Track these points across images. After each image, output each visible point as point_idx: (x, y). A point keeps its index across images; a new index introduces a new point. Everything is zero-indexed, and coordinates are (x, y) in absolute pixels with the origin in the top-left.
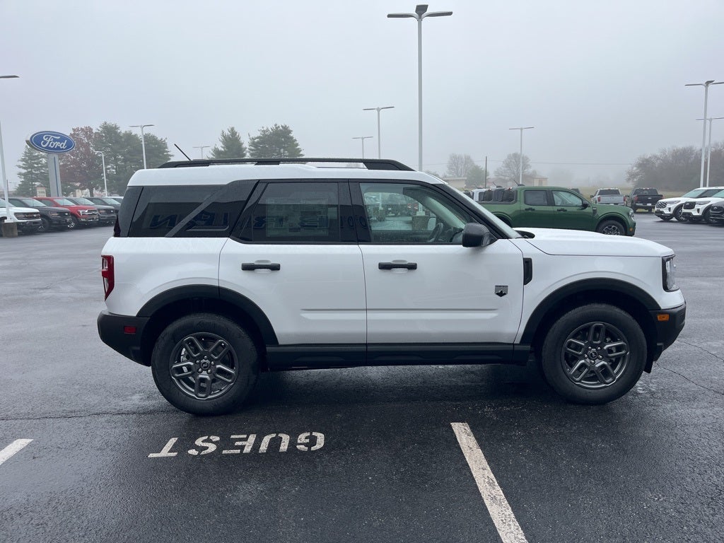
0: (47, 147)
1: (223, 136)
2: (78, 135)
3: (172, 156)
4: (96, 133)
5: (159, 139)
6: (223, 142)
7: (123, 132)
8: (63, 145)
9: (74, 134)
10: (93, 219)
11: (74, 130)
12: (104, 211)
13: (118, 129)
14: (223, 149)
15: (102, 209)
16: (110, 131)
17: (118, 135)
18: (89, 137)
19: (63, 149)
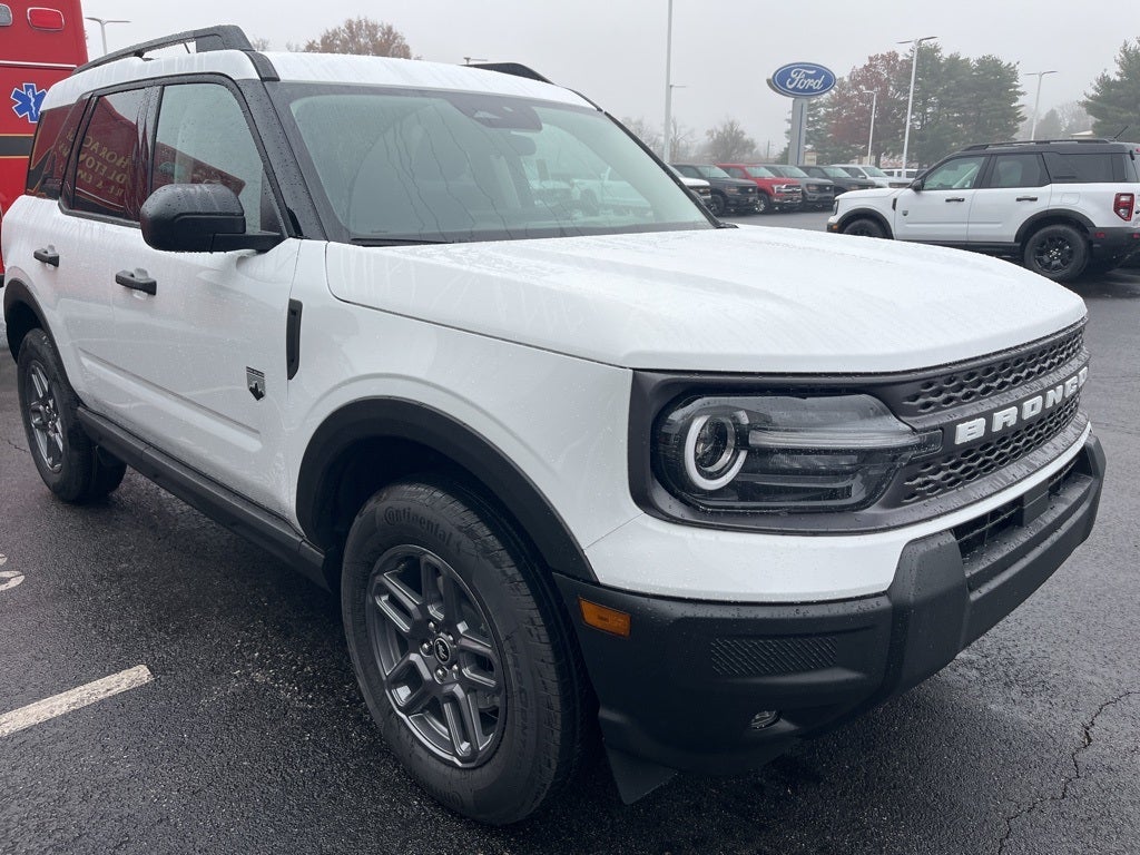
0: (795, 89)
1: (1125, 51)
2: (875, 66)
3: (1024, 93)
4: (903, 61)
5: (1005, 63)
6: (1122, 65)
7: (947, 55)
8: (816, 84)
9: (871, 65)
10: (791, 199)
11: (871, 59)
12: (815, 188)
13: (938, 51)
14: (1118, 78)
15: (812, 185)
16: (926, 55)
17: (935, 61)
18: (891, 69)
19: (816, 90)
